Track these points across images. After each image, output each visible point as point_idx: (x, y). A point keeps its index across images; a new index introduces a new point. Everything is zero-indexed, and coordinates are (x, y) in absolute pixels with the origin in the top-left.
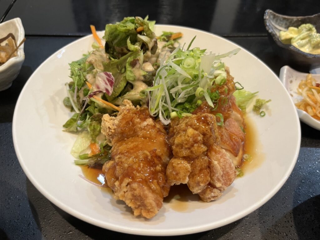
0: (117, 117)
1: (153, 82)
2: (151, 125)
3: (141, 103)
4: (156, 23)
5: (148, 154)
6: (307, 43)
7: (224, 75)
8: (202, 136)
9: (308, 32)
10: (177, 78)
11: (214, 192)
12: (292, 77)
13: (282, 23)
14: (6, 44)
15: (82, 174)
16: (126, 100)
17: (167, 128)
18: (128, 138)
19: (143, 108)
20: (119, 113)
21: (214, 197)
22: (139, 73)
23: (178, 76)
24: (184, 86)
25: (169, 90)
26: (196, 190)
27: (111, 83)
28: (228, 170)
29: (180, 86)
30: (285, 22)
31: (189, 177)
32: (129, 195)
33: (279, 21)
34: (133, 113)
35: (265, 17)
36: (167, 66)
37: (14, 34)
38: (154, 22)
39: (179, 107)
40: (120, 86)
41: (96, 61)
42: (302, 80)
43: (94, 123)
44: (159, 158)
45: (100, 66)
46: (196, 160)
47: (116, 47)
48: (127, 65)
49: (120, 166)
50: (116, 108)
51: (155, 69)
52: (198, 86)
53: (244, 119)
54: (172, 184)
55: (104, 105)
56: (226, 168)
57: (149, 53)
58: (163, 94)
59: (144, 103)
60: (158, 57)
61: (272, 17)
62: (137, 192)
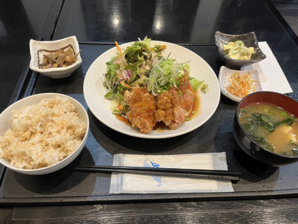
0: (132, 92)
1: (150, 75)
2: (148, 96)
3: (143, 85)
4: (152, 40)
5: (147, 108)
6: (238, 52)
7: (183, 72)
8: (170, 100)
9: (239, 46)
10: (161, 74)
11: (175, 125)
12: (227, 72)
13: (226, 39)
14: (67, 50)
15: (116, 118)
16: (136, 84)
17: (156, 98)
18: (137, 102)
19: (144, 88)
20: (133, 90)
21: (175, 127)
22: (142, 71)
23: (161, 73)
24: (164, 78)
25: (157, 79)
26: (167, 124)
27: (129, 76)
28: (181, 115)
29: (162, 78)
30: (228, 38)
31: (164, 117)
32: (139, 122)
33: (224, 38)
34: (140, 90)
35: (215, 36)
36: (156, 68)
37: (72, 45)
38: (150, 39)
39: (161, 87)
40: (134, 77)
41: (121, 63)
42: (232, 74)
43: (120, 95)
44: (152, 110)
45: (123, 66)
46: (167, 110)
47: (131, 57)
48: (137, 67)
49: (135, 112)
50: (131, 87)
51: (150, 68)
52: (171, 78)
53: (195, 95)
54: (157, 121)
55: (126, 86)
56: (180, 114)
57: (148, 61)
58: (154, 81)
59: (145, 86)
60: (152, 62)
61: (219, 35)
62: (142, 121)
